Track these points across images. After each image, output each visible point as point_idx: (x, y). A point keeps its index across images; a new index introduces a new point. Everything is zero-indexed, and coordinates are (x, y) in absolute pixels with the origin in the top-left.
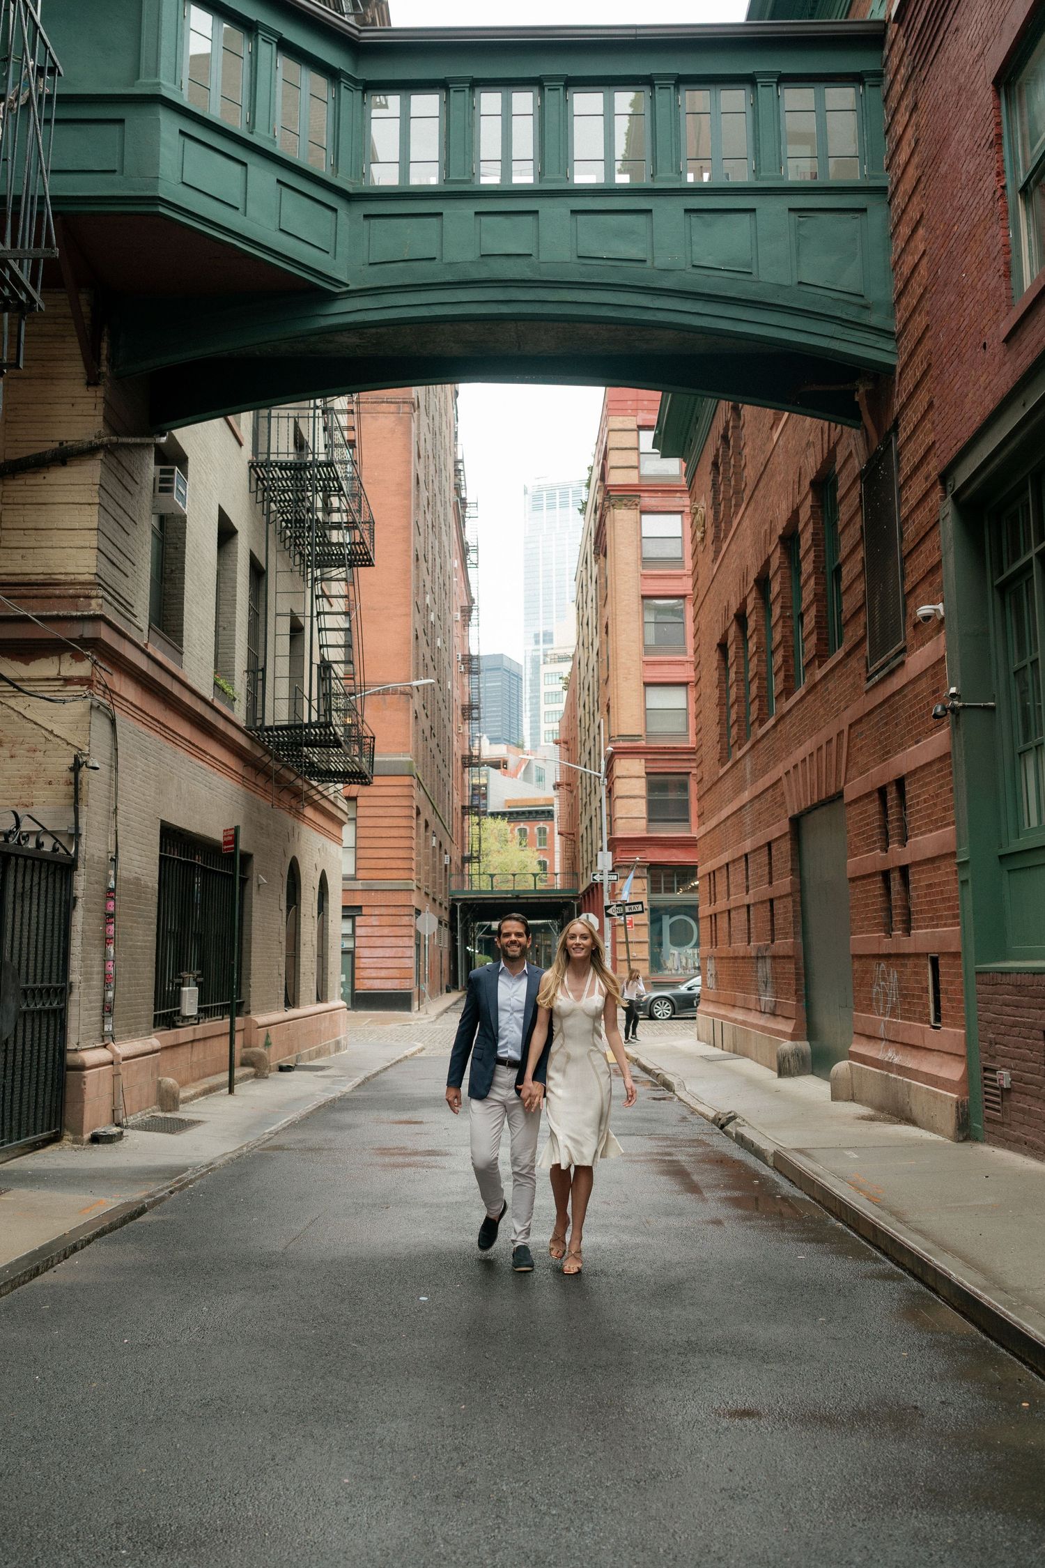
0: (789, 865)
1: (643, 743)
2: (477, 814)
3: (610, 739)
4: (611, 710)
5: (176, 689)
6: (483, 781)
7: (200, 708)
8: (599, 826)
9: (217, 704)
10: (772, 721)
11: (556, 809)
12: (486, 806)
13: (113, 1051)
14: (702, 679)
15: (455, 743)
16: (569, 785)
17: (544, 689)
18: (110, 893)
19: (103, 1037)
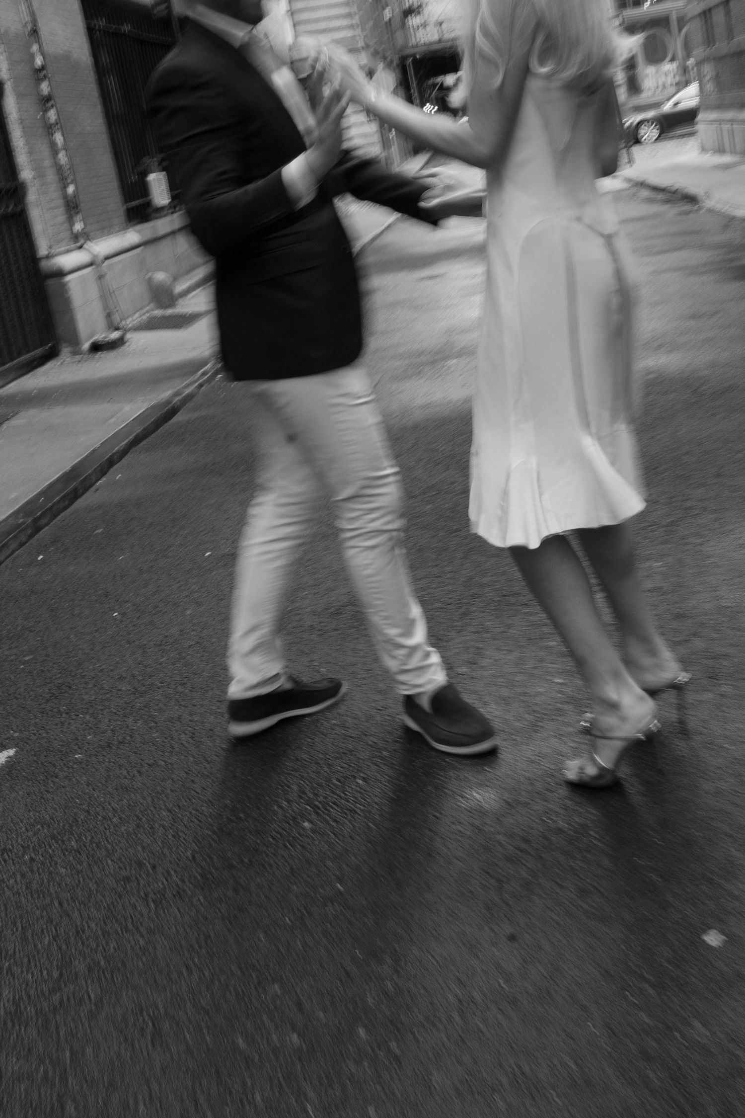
13: (90, 252)
18: (39, 74)
19: (76, 237)
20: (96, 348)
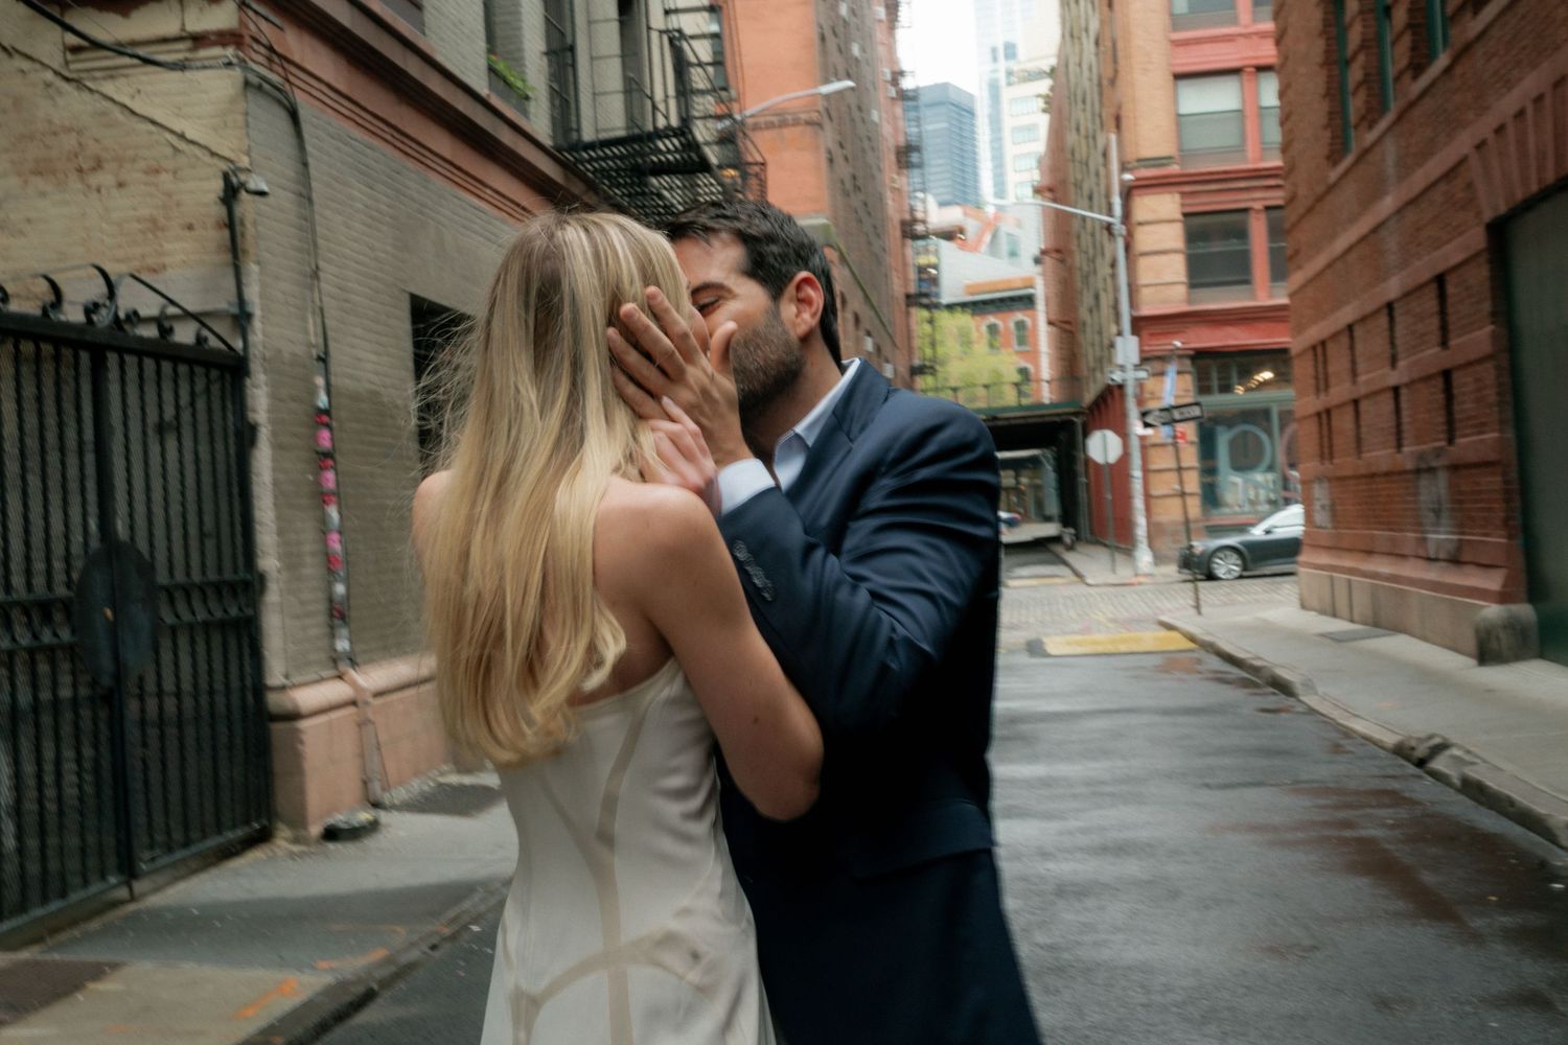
13: (354, 684)
18: (322, 417)
19: (335, 660)
20: (332, 834)
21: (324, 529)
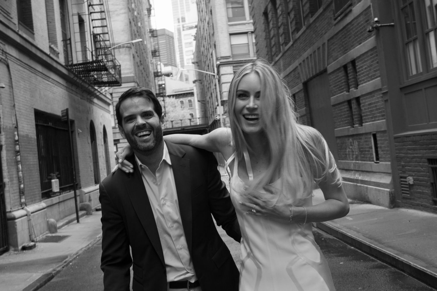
0: (304, 103)
1: (231, 60)
2: (162, 96)
3: (217, 59)
4: (217, 47)
5: (33, 50)
6: (163, 82)
7: (45, 58)
8: (215, 96)
9: (52, 55)
10: (291, 43)
11: (195, 91)
12: (165, 93)
13: (26, 210)
14: (257, 29)
15: (150, 67)
16: (200, 80)
17: (184, 42)
18: (16, 142)
19: (21, 204)
20: (24, 248)
21: (18, 171)
